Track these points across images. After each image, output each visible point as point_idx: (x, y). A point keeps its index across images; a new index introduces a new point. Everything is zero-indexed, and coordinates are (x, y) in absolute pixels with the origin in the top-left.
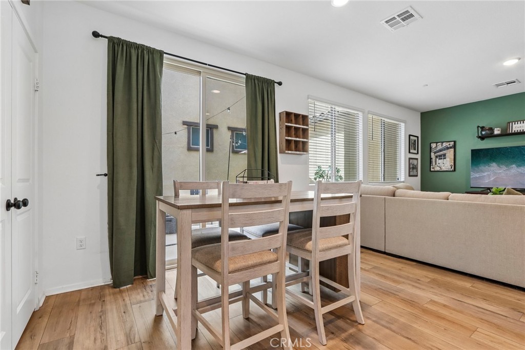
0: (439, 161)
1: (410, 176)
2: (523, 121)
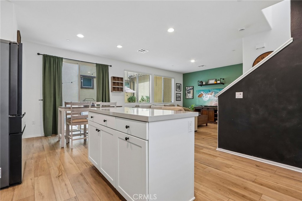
0: (188, 94)
1: (176, 100)
2: (212, 79)
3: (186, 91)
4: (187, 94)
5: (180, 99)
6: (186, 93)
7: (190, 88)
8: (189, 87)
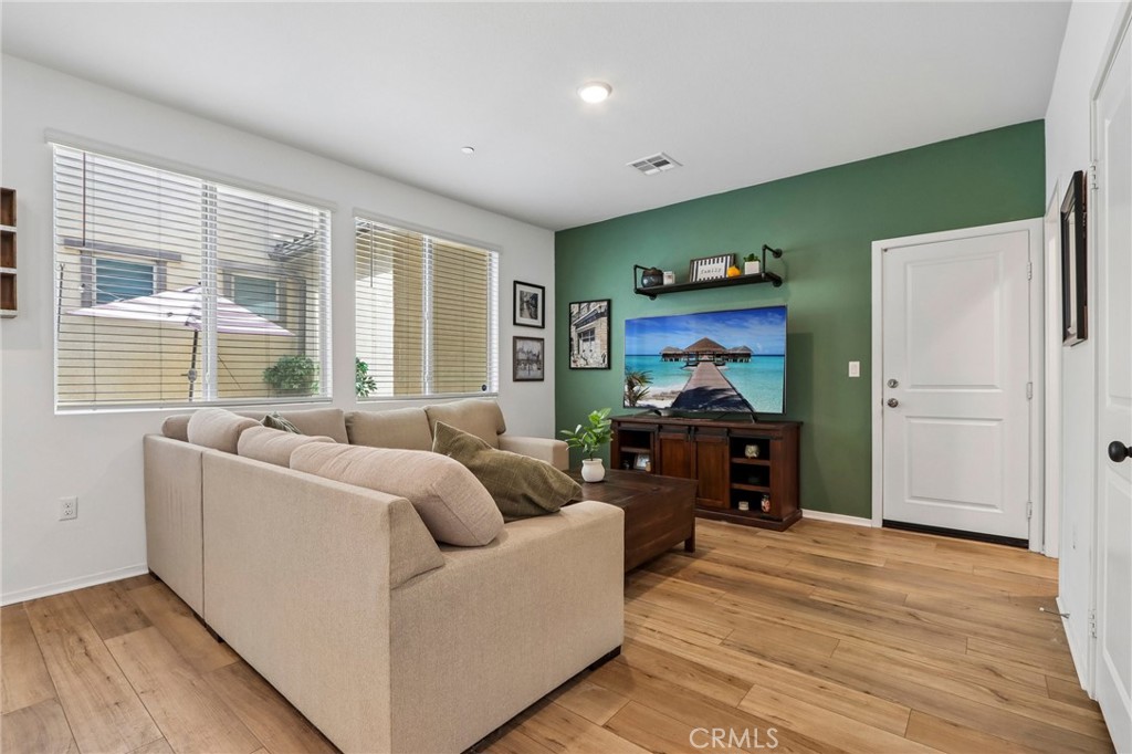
0: (585, 346)
1: (515, 380)
2: (715, 258)
3: (573, 328)
4: (575, 343)
5: (535, 373)
6: (571, 340)
7: (594, 307)
8: (589, 302)
